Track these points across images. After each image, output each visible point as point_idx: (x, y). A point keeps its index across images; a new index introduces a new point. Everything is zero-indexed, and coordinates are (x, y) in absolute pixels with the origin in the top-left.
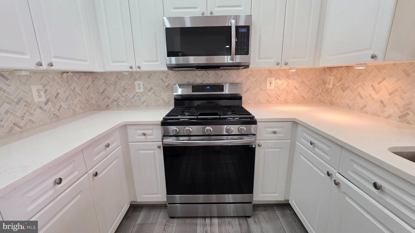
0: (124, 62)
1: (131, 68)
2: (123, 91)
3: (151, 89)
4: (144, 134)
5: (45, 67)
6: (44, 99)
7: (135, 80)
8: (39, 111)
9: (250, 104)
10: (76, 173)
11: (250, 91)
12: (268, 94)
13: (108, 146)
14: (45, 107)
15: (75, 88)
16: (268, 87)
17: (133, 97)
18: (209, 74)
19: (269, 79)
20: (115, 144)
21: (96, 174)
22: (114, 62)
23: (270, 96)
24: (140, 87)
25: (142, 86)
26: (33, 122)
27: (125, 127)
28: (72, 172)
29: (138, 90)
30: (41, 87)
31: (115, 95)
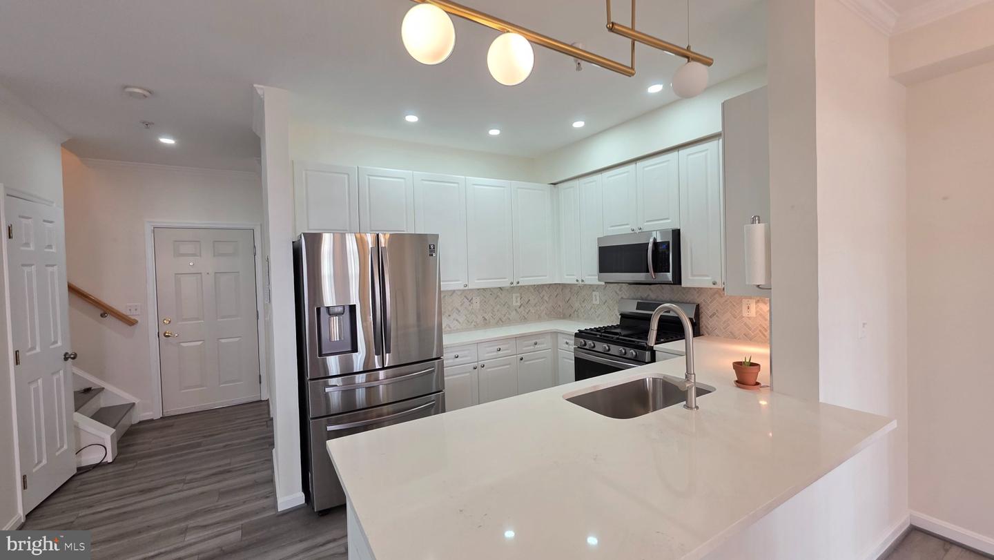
0: (573, 275)
1: (577, 281)
2: (583, 301)
3: (606, 301)
4: (567, 343)
5: (515, 284)
6: (519, 304)
7: (593, 291)
8: (515, 312)
9: (717, 336)
10: (509, 351)
11: (717, 316)
12: (745, 324)
13: (536, 344)
14: (519, 310)
15: (544, 296)
16: (745, 314)
17: (590, 309)
18: (663, 289)
19: (745, 301)
20: (545, 345)
21: (522, 359)
22: (567, 275)
23: (750, 329)
24: (597, 298)
25: (598, 298)
26: (509, 319)
27: (555, 334)
28: (507, 350)
29: (594, 302)
30: (519, 295)
31: (577, 305)
